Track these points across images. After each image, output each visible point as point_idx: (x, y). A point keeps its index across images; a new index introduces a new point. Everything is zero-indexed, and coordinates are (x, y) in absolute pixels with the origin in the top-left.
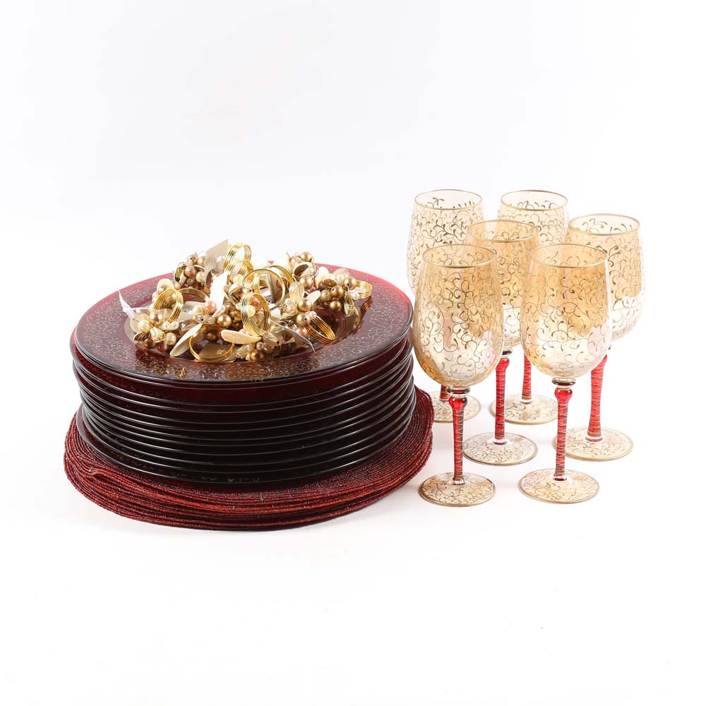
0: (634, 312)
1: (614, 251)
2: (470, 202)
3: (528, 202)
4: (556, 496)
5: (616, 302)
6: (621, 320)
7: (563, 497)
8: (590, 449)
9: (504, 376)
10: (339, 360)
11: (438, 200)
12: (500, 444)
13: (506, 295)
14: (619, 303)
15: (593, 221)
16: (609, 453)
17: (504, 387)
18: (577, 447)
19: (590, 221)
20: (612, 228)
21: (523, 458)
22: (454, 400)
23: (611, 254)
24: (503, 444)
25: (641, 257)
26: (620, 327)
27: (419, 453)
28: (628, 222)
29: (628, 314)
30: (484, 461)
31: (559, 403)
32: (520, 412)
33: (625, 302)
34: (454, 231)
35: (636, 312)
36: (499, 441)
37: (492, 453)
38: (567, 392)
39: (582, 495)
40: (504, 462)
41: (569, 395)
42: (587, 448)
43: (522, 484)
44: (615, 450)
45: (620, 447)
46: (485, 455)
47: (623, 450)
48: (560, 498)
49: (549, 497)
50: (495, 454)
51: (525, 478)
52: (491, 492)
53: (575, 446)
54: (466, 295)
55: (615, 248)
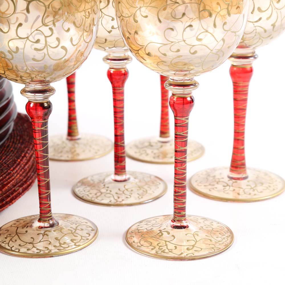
4: (164, 248)
7: (174, 251)
8: (232, 188)
9: (122, 93)
12: (121, 181)
16: (256, 192)
17: (123, 107)
18: (216, 186)
22: (32, 105)
37: (108, 192)
38: (186, 98)
39: (202, 249)
40: (120, 202)
41: (189, 105)
42: (228, 187)
43: (130, 231)
44: (264, 189)
45: (270, 186)
46: (98, 194)
47: (274, 189)
48: (170, 252)
49: (155, 250)
50: (111, 193)
51: (138, 224)
52: (90, 238)
53: (213, 185)
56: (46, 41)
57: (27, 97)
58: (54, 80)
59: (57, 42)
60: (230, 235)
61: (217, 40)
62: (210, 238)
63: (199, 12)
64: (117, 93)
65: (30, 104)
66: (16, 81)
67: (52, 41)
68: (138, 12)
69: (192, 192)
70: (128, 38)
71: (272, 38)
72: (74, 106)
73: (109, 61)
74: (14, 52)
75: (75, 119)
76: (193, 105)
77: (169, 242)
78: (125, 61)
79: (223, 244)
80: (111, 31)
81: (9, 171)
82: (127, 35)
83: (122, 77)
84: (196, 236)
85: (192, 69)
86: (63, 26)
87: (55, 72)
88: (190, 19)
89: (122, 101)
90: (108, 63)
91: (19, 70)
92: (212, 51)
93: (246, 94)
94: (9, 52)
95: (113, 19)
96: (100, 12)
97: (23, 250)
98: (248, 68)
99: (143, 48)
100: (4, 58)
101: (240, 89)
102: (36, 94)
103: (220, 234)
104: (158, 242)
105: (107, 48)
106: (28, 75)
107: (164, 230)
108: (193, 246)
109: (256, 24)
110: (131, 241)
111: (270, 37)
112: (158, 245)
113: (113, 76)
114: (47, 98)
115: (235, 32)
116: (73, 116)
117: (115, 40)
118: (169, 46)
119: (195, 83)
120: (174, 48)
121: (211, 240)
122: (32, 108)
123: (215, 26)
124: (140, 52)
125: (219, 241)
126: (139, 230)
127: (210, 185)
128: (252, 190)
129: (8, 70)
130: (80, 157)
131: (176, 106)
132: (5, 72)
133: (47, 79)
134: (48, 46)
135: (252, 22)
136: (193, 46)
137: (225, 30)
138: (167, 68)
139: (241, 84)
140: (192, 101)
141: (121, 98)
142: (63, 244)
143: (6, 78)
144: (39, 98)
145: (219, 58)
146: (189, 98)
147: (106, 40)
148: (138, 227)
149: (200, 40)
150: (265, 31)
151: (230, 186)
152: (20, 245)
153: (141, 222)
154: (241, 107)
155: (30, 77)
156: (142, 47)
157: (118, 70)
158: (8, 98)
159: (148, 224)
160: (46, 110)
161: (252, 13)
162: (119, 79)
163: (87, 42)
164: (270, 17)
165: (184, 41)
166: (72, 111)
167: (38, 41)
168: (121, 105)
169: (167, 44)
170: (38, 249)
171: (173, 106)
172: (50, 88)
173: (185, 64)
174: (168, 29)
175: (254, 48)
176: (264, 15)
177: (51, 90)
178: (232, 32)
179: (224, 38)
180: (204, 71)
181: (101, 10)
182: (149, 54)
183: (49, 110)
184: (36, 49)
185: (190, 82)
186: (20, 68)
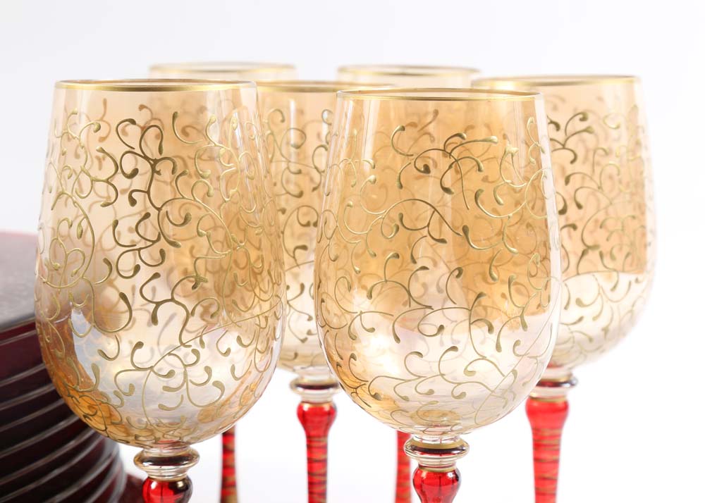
1: (579, 125)
5: (584, 253)
6: (599, 304)
9: (324, 449)
13: (308, 224)
14: (594, 256)
17: (325, 475)
22: (154, 484)
23: (570, 131)
33: (607, 256)
38: (444, 474)
41: (451, 486)
54: (153, 167)
55: (581, 116)
56: (185, 374)
57: (147, 472)
58: (198, 439)
59: (206, 376)
61: (503, 373)
63: (470, 324)
64: (315, 448)
65: (151, 483)
66: (127, 442)
67: (197, 374)
68: (357, 321)
70: (337, 365)
71: (603, 351)
72: (233, 460)
73: (300, 389)
74: (125, 394)
75: (233, 485)
76: (457, 487)
78: (331, 390)
80: (306, 339)
82: (336, 358)
83: (325, 419)
85: (456, 424)
86: (219, 344)
87: (201, 426)
88: (452, 322)
89: (324, 462)
90: (301, 394)
91: (132, 423)
92: (492, 391)
93: (557, 451)
94: (116, 393)
95: (310, 319)
96: (288, 306)
98: (560, 402)
99: (365, 384)
100: (106, 403)
101: (545, 442)
102: (163, 467)
105: (297, 368)
106: (150, 434)
109: (574, 328)
111: (600, 349)
113: (309, 418)
114: (183, 471)
115: (535, 358)
116: (230, 479)
117: (312, 355)
118: (413, 384)
119: (462, 446)
120: (424, 388)
122: (154, 491)
123: (498, 348)
124: (359, 390)
129: (113, 424)
131: (425, 487)
132: (106, 428)
133: (185, 439)
134: (189, 383)
135: (567, 325)
136: (459, 384)
137: (518, 355)
138: (409, 421)
139: (547, 433)
140: (457, 478)
141: (322, 457)
143: (108, 437)
144: (168, 472)
145: (506, 403)
146: (451, 473)
147: (296, 355)
149: (472, 373)
150: (591, 340)
154: (547, 475)
155: (153, 438)
156: (363, 383)
157: (318, 406)
158: (110, 455)
160: (180, 496)
161: (566, 308)
162: (320, 422)
163: (260, 372)
164: (598, 316)
165: (442, 375)
166: (228, 469)
167: (171, 374)
168: (322, 471)
169: (409, 381)
171: (419, 487)
172: (190, 453)
173: (444, 415)
174: (411, 353)
175: (570, 369)
176: (588, 313)
177: (191, 458)
178: (530, 357)
179: (516, 369)
180: (478, 426)
181: (288, 302)
182: (376, 396)
183: (187, 494)
184: (167, 389)
185: (453, 444)
186: (134, 420)
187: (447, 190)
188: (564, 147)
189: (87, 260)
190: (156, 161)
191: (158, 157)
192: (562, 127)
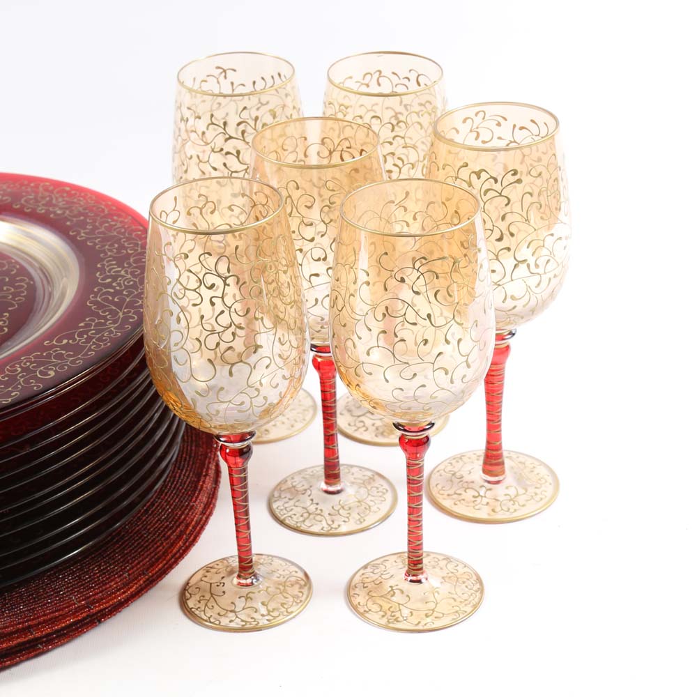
0: (550, 279)
1: (511, 179)
2: (279, 75)
3: (380, 72)
5: (516, 266)
6: (527, 297)
7: (410, 619)
8: (485, 501)
10: (8, 395)
11: (225, 71)
12: (333, 493)
14: (523, 267)
15: (481, 115)
16: (516, 506)
18: (464, 495)
19: (476, 114)
20: (515, 126)
21: (370, 520)
22: (228, 450)
23: (505, 184)
24: (338, 492)
25: (561, 184)
26: (524, 306)
27: (181, 528)
28: (541, 118)
29: (539, 284)
30: (303, 527)
31: (408, 459)
32: (378, 423)
33: (532, 266)
34: (243, 132)
35: (552, 281)
36: (331, 489)
37: (319, 512)
39: (443, 614)
40: (336, 529)
42: (479, 498)
43: (353, 584)
44: (527, 500)
45: (536, 494)
46: (306, 515)
47: (541, 499)
48: (405, 620)
49: (386, 617)
50: (322, 514)
51: (362, 572)
52: (303, 599)
53: (460, 494)
54: (225, 282)
55: (513, 172)
56: (251, 403)
59: (264, 401)
60: (479, 588)
62: (453, 596)
67: (259, 401)
69: (431, 503)
74: (213, 415)
77: (402, 605)
79: (469, 604)
81: (191, 504)
84: (436, 594)
97: (224, 621)
103: (466, 587)
104: (390, 605)
107: (396, 587)
108: (433, 610)
110: (355, 602)
112: (389, 609)
114: (247, 443)
121: (455, 600)
125: (466, 600)
126: (364, 584)
127: (455, 493)
128: (512, 502)
130: (271, 436)
134: (254, 407)
142: (272, 612)
148: (363, 577)
151: (482, 497)
152: (219, 614)
153: (365, 567)
159: (375, 572)
161: (504, 302)
164: (527, 304)
167: (242, 403)
170: (242, 621)
174: (396, 389)
176: (519, 303)
184: (240, 412)
187: (417, 293)
188: (501, 195)
189: (185, 338)
190: (226, 278)
191: (228, 275)
192: (499, 180)
